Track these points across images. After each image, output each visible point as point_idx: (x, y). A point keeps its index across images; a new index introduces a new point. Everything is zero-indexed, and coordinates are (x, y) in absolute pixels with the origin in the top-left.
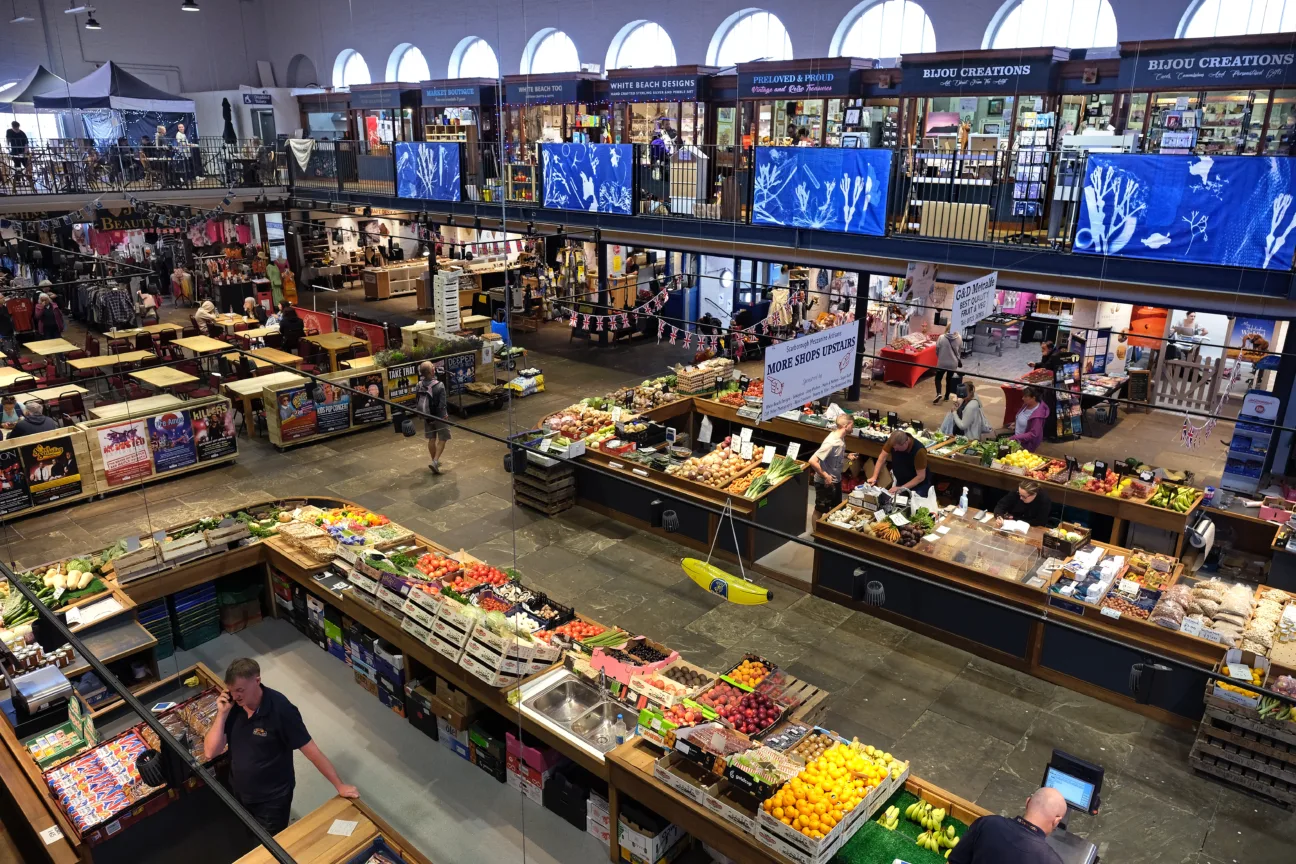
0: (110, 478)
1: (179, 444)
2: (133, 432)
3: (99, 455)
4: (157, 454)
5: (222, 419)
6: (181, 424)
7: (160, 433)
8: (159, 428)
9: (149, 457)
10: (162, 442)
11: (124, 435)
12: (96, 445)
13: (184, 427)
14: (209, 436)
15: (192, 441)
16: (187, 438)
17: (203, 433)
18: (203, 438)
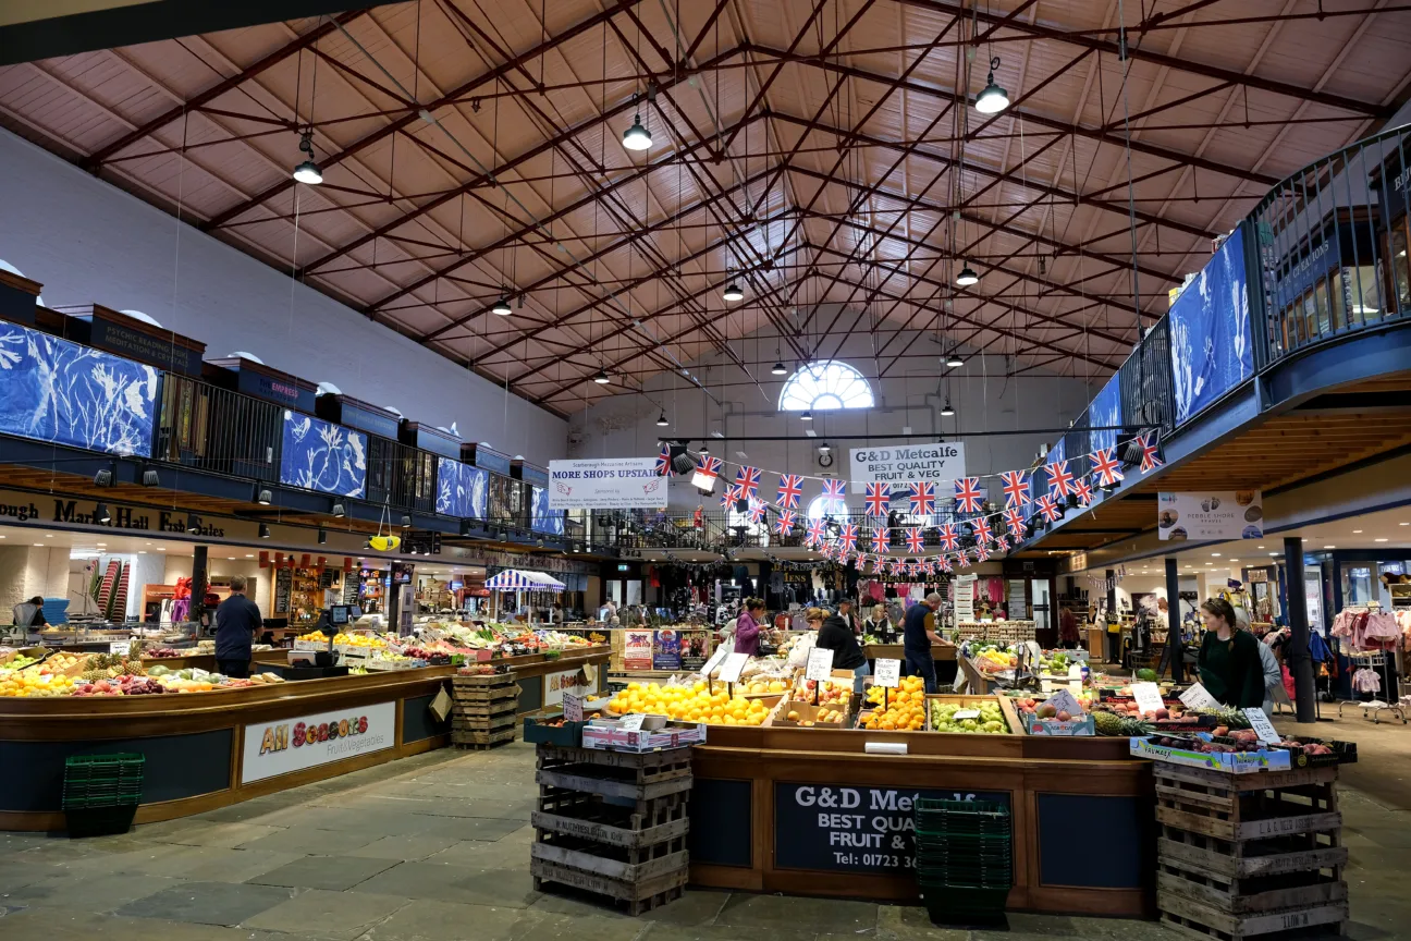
0: (627, 664)
1: (670, 653)
2: (645, 637)
3: (623, 647)
4: (656, 656)
5: (701, 643)
6: (674, 639)
7: (660, 643)
8: (660, 639)
9: (651, 657)
10: (660, 649)
11: (640, 637)
12: (623, 641)
13: (676, 642)
14: (691, 653)
15: (679, 653)
16: (675, 650)
17: (686, 650)
18: (686, 653)
